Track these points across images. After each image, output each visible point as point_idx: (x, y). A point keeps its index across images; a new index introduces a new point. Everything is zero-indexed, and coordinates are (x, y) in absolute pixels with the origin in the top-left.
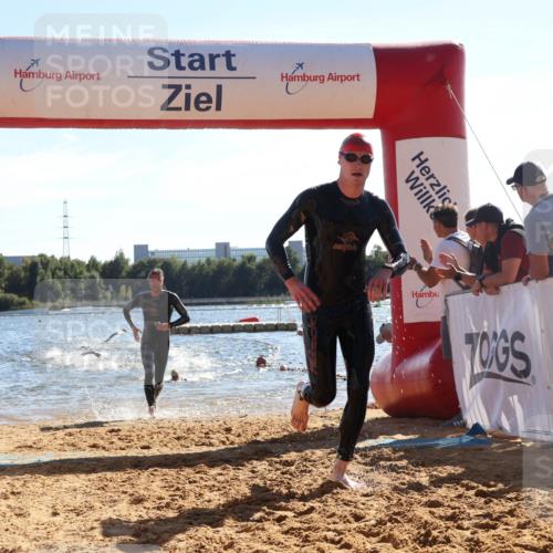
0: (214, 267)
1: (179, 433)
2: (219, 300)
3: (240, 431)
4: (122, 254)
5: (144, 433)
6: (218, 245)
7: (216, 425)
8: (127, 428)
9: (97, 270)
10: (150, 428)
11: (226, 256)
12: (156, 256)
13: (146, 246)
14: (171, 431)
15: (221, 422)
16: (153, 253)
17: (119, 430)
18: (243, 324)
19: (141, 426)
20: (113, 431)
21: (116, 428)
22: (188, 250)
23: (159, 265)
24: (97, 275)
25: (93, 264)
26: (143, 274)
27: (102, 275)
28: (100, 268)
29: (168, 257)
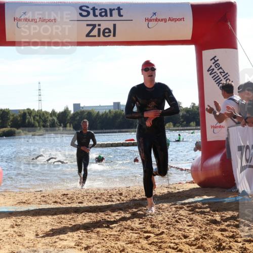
0: (112, 114)
1: (97, 196)
2: (115, 130)
3: (127, 194)
4: (67, 108)
5: (80, 195)
6: (114, 103)
7: (115, 192)
8: (71, 193)
9: (55, 116)
10: (82, 193)
11: (118, 109)
12: (84, 109)
13: (79, 104)
14: (93, 195)
15: (117, 190)
16: (83, 108)
17: (67, 194)
18: (127, 142)
19: (78, 192)
20: (64, 195)
21: (66, 193)
22: (100, 106)
23: (86, 113)
24: (55, 119)
25: (53, 113)
26: (78, 118)
27: (58, 118)
28: (57, 115)
29: (90, 109)
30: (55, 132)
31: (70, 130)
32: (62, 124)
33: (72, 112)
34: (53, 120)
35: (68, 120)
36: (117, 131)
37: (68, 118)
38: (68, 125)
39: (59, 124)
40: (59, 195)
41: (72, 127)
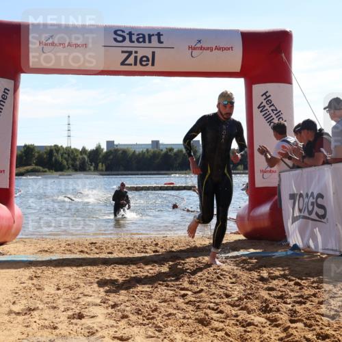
0: (150, 154)
1: (129, 246)
2: (153, 172)
3: (163, 245)
4: (100, 146)
5: (110, 245)
6: (153, 141)
7: (150, 242)
8: (100, 242)
9: (86, 154)
10: (113, 242)
11: (157, 148)
12: (119, 147)
13: (113, 142)
14: (125, 244)
15: (153, 240)
16: (117, 146)
17: (96, 243)
18: (166, 186)
19: (108, 241)
20: (92, 243)
21: (94, 242)
22: (136, 144)
23: (120, 152)
24: (86, 157)
25: (84, 151)
26: (111, 157)
27: (89, 157)
29: (125, 148)
30: (85, 172)
31: (102, 170)
32: (93, 164)
33: (105, 150)
34: (84, 158)
35: (100, 159)
36: (155, 172)
37: (100, 156)
38: (100, 164)
39: (90, 163)
40: (86, 243)
41: (104, 168)
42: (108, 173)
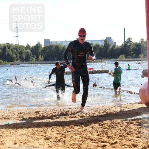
4: (39, 43)
8: (42, 111)
9: (29, 49)
12: (53, 44)
13: (49, 40)
16: (52, 42)
17: (39, 112)
19: (48, 110)
20: (37, 112)
21: (38, 111)
22: (66, 41)
23: (54, 47)
24: (29, 51)
25: (28, 47)
26: (48, 51)
27: (31, 51)
28: (30, 48)
29: (57, 44)
30: (29, 62)
31: (41, 61)
32: (35, 56)
33: (43, 46)
34: (28, 52)
35: (40, 53)
37: (40, 51)
38: (40, 56)
39: (32, 56)
40: (33, 112)
41: (43, 59)
42: (46, 62)
